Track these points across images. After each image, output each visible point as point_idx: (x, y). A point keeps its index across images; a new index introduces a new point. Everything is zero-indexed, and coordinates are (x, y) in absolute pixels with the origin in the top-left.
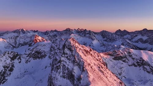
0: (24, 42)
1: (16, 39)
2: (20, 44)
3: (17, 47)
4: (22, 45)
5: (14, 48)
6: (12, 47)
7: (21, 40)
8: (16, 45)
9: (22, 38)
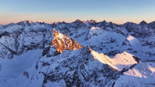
0: (32, 43)
1: (17, 37)
2: (25, 46)
3: (19, 53)
4: (29, 49)
5: (15, 56)
6: (9, 53)
7: (26, 39)
8: (17, 49)
9: (28, 36)
